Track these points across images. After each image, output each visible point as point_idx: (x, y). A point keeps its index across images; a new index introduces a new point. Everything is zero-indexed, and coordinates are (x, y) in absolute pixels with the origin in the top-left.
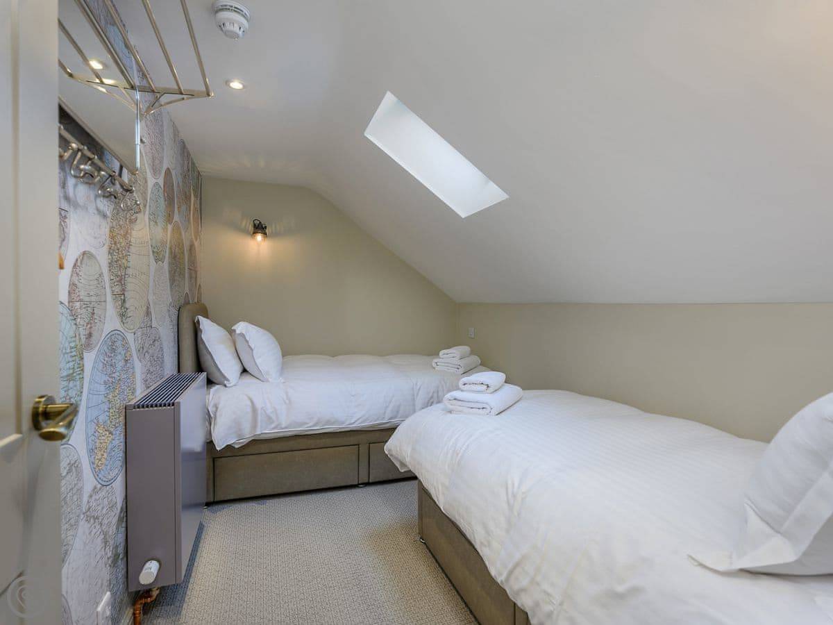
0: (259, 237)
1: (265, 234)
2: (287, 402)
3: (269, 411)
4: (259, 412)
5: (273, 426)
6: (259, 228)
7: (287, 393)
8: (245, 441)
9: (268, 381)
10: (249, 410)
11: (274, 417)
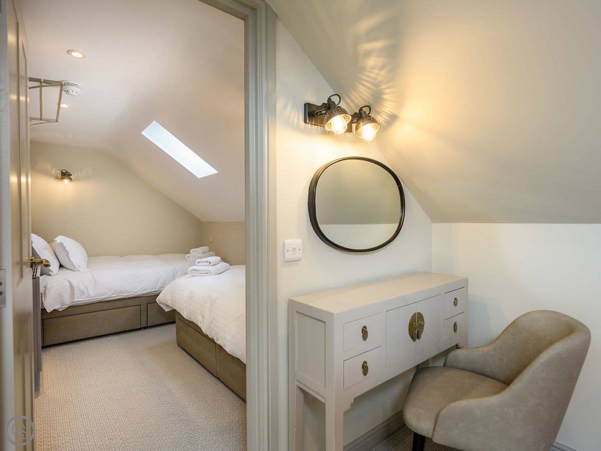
0: (66, 181)
1: (71, 179)
2: (94, 282)
3: (82, 287)
4: (76, 288)
5: (85, 296)
6: (65, 175)
7: (93, 277)
8: (66, 306)
9: (79, 271)
10: (69, 288)
11: (86, 291)
